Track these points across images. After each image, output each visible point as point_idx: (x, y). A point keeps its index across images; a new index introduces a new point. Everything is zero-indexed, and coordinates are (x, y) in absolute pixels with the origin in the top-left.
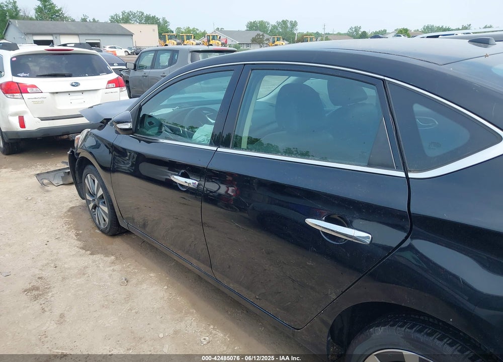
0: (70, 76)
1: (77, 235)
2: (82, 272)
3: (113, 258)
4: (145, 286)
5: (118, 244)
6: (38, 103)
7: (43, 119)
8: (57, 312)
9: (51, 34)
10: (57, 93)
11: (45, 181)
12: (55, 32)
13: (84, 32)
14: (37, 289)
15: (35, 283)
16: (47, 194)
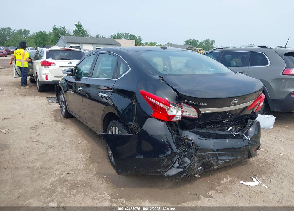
0: (69, 60)
1: (54, 117)
2: (51, 126)
3: (63, 123)
4: (70, 130)
5: (68, 120)
6: (54, 70)
7: (55, 77)
8: (38, 133)
9: (79, 43)
10: (62, 66)
11: (50, 101)
12: (81, 42)
13: (96, 43)
14: (34, 128)
15: (34, 126)
16: (49, 105)
